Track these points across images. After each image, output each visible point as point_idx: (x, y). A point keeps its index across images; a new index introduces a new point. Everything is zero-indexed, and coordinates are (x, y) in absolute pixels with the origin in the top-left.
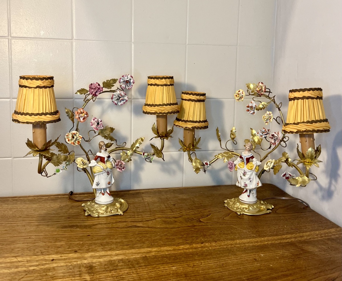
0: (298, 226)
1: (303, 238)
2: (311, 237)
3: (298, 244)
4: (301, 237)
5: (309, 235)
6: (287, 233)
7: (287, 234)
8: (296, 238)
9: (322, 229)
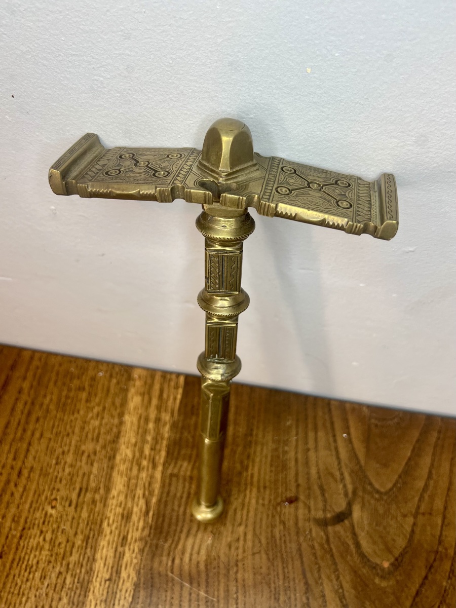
0: (67, 470)
1: (135, 518)
2: (140, 492)
3: (157, 560)
4: (126, 517)
5: (130, 491)
6: (87, 539)
7: (95, 549)
8: (125, 538)
9: (116, 421)
